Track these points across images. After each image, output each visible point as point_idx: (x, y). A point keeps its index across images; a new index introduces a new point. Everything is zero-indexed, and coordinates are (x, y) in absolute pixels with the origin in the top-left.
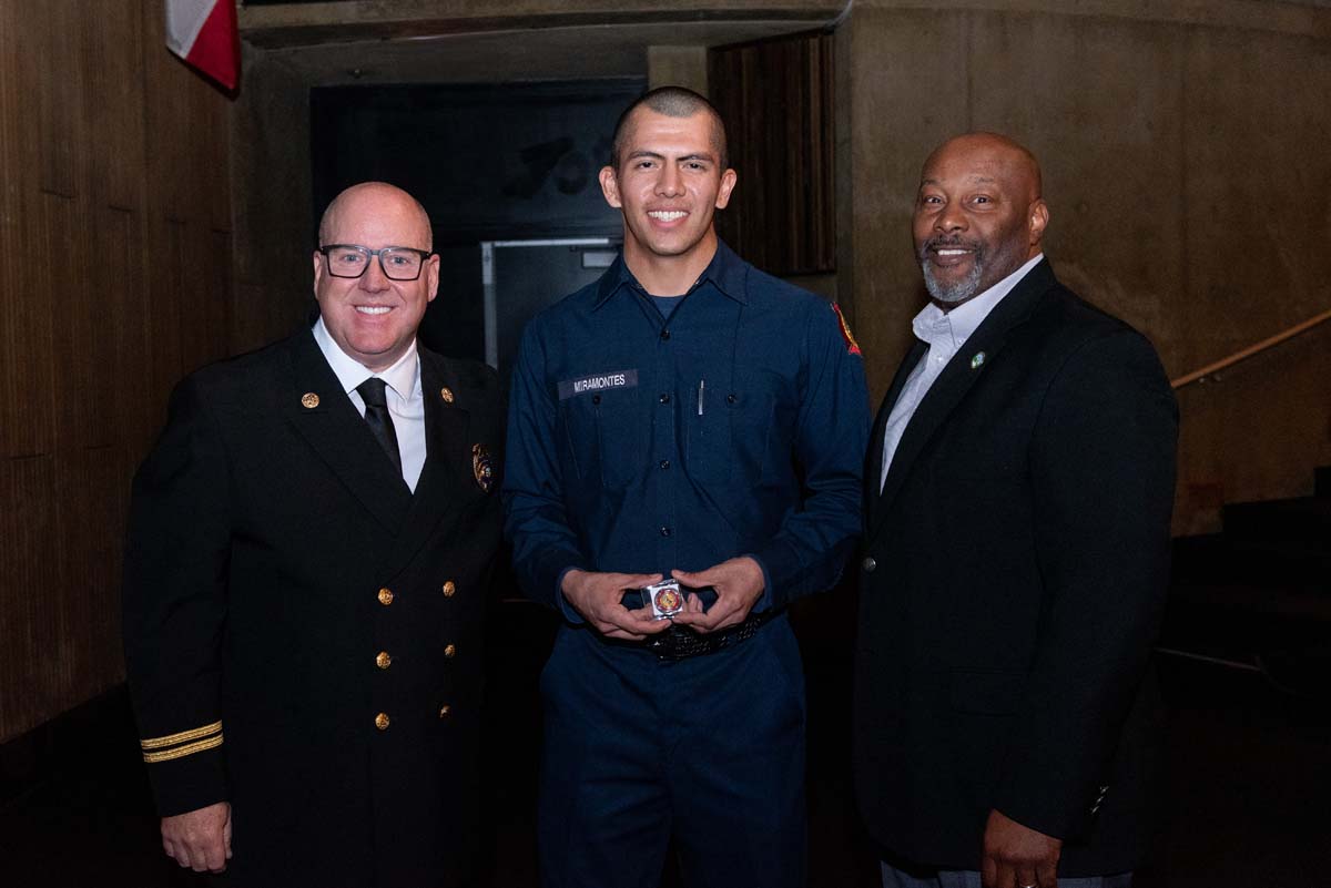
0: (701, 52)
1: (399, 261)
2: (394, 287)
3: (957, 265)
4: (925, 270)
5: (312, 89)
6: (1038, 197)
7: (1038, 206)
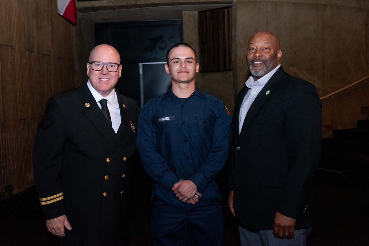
0: (196, 13)
1: (112, 66)
2: (110, 73)
3: (260, 66)
4: (250, 68)
5: (95, 23)
6: (280, 49)
7: (280, 51)
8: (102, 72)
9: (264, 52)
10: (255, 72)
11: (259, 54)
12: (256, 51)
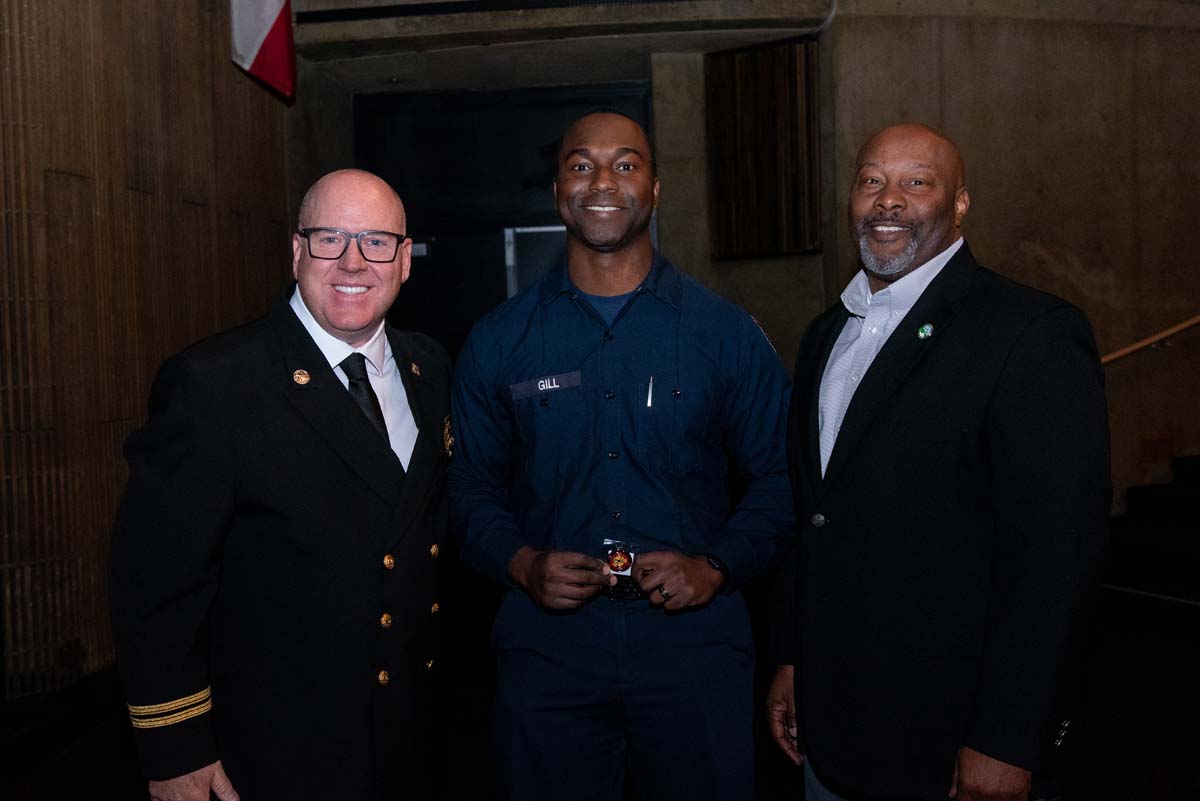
1: (376, 243)
2: (371, 267)
3: (895, 241)
4: (862, 243)
6: (963, 185)
7: (962, 193)
8: (343, 263)
9: (913, 194)
11: (896, 199)
12: (885, 188)
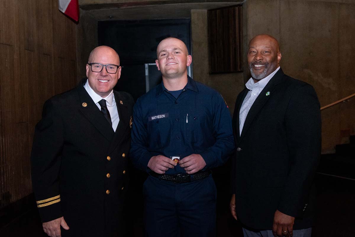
0: (205, 11)
2: (109, 75)
3: (260, 69)
5: (98, 21)
7: (279, 54)
9: (265, 55)
10: (255, 75)
11: (260, 57)
12: (257, 54)
